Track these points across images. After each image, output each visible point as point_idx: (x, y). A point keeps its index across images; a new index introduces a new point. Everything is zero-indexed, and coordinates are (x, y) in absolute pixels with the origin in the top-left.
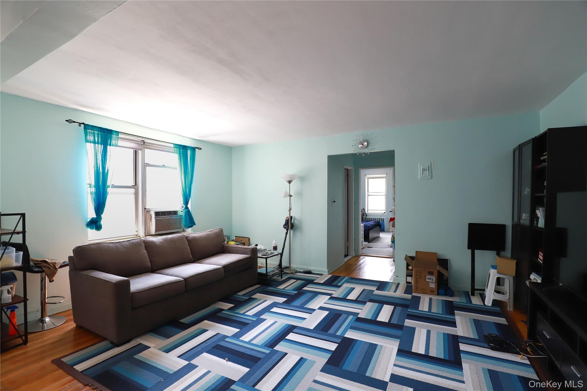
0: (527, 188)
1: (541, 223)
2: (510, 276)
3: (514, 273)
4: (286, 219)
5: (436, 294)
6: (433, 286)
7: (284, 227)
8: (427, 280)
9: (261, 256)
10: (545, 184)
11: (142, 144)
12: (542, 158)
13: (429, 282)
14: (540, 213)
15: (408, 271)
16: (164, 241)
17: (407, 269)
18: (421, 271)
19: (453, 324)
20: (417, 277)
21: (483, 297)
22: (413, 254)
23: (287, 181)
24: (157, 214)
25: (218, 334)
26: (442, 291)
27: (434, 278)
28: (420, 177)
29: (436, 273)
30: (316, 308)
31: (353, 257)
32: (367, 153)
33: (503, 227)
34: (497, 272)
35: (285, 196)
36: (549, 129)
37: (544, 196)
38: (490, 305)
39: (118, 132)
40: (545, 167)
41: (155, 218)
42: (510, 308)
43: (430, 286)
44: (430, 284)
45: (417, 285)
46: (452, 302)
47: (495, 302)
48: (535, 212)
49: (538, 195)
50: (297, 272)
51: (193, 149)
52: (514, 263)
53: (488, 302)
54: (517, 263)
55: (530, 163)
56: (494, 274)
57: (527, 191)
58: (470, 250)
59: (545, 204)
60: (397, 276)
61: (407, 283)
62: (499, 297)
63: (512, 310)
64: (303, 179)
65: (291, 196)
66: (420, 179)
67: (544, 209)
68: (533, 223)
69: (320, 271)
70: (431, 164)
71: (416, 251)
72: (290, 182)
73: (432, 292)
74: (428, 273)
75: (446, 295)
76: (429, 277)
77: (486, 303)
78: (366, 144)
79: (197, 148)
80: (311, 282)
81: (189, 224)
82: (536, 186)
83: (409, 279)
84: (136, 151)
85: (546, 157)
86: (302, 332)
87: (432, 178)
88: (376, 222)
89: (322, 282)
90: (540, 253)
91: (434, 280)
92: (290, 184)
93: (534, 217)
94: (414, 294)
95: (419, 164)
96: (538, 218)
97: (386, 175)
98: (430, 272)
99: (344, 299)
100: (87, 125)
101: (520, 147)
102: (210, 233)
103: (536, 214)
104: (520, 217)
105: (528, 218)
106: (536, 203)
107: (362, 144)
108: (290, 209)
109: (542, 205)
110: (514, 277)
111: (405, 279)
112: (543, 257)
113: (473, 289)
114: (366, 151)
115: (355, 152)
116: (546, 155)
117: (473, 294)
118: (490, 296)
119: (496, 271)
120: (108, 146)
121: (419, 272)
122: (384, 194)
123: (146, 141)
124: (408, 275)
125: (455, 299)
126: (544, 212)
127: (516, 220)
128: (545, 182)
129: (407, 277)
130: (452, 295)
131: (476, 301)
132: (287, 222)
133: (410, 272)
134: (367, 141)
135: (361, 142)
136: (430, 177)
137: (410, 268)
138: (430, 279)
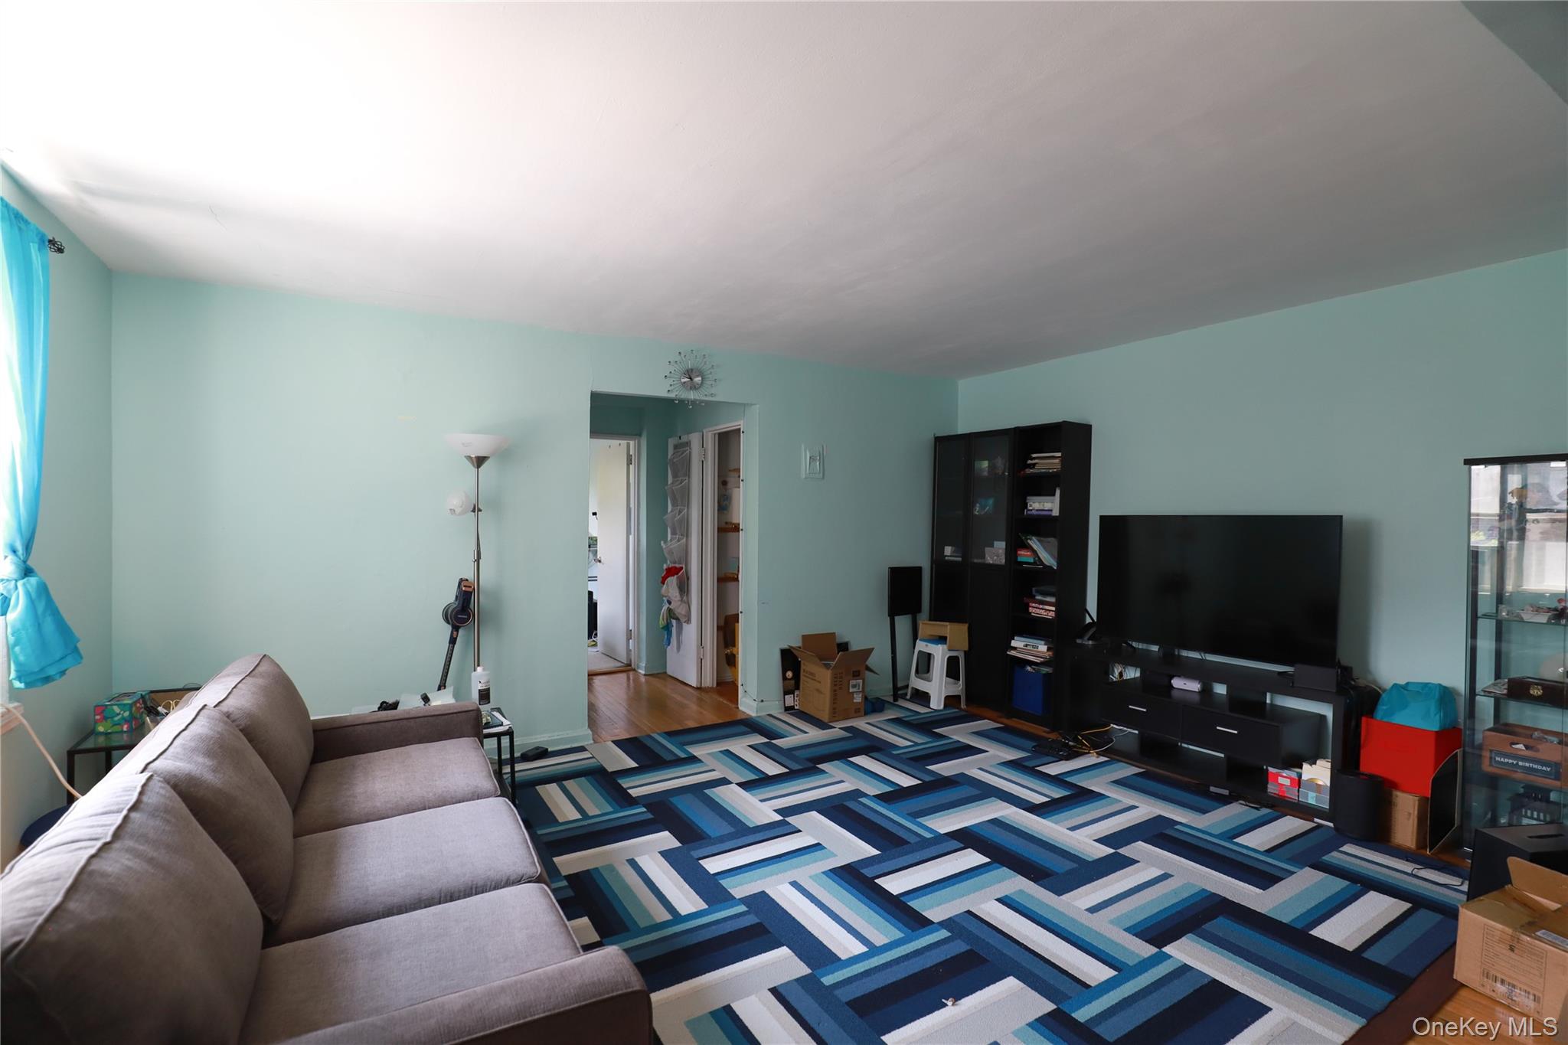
0: (981, 504)
2: (964, 650)
3: (966, 646)
5: (863, 715)
6: (859, 699)
7: (447, 621)
8: (851, 690)
12: (1029, 462)
13: (853, 693)
15: (787, 682)
17: (784, 678)
18: (842, 673)
20: (836, 688)
21: (925, 699)
23: (471, 457)
27: (861, 682)
28: (806, 474)
29: (864, 672)
33: (918, 570)
35: (462, 512)
38: (942, 707)
42: (963, 705)
43: (855, 701)
44: (855, 696)
45: (835, 706)
46: (899, 718)
48: (1022, 542)
51: (42, 241)
52: (962, 627)
53: (937, 704)
56: (938, 654)
58: (889, 616)
60: (762, 701)
61: (786, 708)
62: (952, 691)
65: (479, 510)
66: (806, 478)
69: (575, 739)
70: (823, 447)
72: (480, 462)
74: (851, 676)
75: (874, 711)
76: (854, 682)
77: (933, 707)
79: (51, 243)
80: (606, 773)
83: (790, 700)
87: (823, 478)
89: (636, 765)
91: (861, 686)
92: (479, 468)
93: (1015, 550)
94: (836, 725)
95: (803, 446)
98: (856, 672)
99: (770, 779)
107: (691, 378)
108: (478, 556)
111: (782, 700)
113: (896, 690)
114: (693, 395)
115: (672, 395)
117: (896, 698)
119: (945, 647)
121: (839, 676)
124: (786, 692)
127: (937, 557)
129: (786, 696)
130: (881, 708)
132: (463, 596)
133: (793, 682)
134: (701, 374)
135: (688, 371)
136: (821, 474)
137: (789, 674)
138: (854, 686)
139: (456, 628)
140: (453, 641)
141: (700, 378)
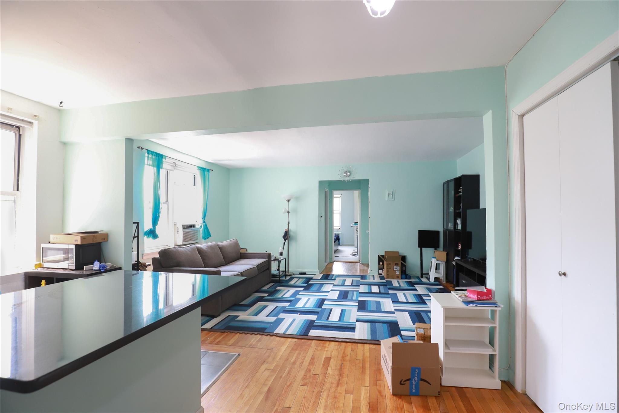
0: (451, 207)
1: (460, 227)
2: (444, 261)
3: (445, 260)
4: (285, 231)
5: (400, 278)
6: (398, 273)
7: (283, 238)
8: (394, 270)
9: (273, 260)
10: (461, 205)
11: (173, 166)
12: (459, 190)
13: (396, 271)
14: (459, 221)
15: (380, 266)
16: (207, 248)
17: (379, 264)
18: (390, 263)
19: (416, 290)
20: (388, 268)
21: (428, 278)
22: (383, 254)
23: (286, 200)
24: (184, 227)
25: (277, 306)
26: (404, 276)
27: (399, 267)
29: (400, 264)
30: (330, 291)
31: (329, 263)
32: (350, 180)
33: (438, 232)
34: (436, 260)
35: (284, 213)
36: (463, 175)
37: (461, 212)
38: (433, 281)
39: (165, 156)
40: (460, 196)
41: (183, 230)
42: (444, 282)
43: (396, 273)
44: (396, 272)
45: (388, 274)
46: (411, 281)
47: (436, 279)
48: (456, 221)
49: (457, 211)
50: (293, 274)
51: (208, 170)
52: (445, 253)
53: (432, 280)
54: (447, 253)
55: (453, 192)
56: (434, 262)
57: (452, 209)
58: (420, 248)
59: (461, 216)
60: (372, 271)
61: (379, 274)
62: (437, 276)
63: (445, 283)
64: (298, 198)
65: (289, 212)
66: (387, 200)
67: (461, 219)
68: (456, 227)
69: (312, 272)
70: (394, 190)
71: (385, 251)
72: (289, 201)
73: (397, 277)
74: (395, 265)
75: (406, 278)
76: (396, 267)
77: (430, 281)
78: (349, 174)
79: (211, 170)
80: (311, 279)
81: (207, 236)
82: (457, 207)
83: (381, 272)
84: (167, 171)
85: (461, 190)
86: (331, 300)
88: (337, 236)
89: (320, 278)
90: (459, 244)
91: (399, 269)
92: (288, 202)
93: (456, 224)
94: (386, 280)
95: (386, 190)
96: (458, 224)
97: (340, 195)
98: (396, 264)
99: (343, 285)
100: (149, 150)
101: (448, 182)
102: (230, 242)
103: (457, 223)
104: (448, 225)
105: (453, 226)
106: (457, 215)
107: (346, 174)
108: (289, 223)
109: (460, 217)
110: (445, 262)
111: (378, 272)
112: (461, 246)
113: (422, 274)
114: (348, 178)
115: (341, 179)
116: (461, 189)
117: (422, 277)
118: (433, 275)
120: (161, 169)
121: (389, 264)
122: (339, 212)
123: (177, 162)
124: (380, 269)
125: (412, 280)
126: (461, 221)
127: (445, 227)
128: (461, 204)
129: (379, 270)
130: (410, 278)
131: (424, 280)
132: (286, 233)
133: (382, 266)
134: (349, 172)
135: (345, 172)
136: (393, 199)
137: (381, 263)
138: (396, 268)
139: (285, 240)
140: (284, 243)
141: (349, 173)
